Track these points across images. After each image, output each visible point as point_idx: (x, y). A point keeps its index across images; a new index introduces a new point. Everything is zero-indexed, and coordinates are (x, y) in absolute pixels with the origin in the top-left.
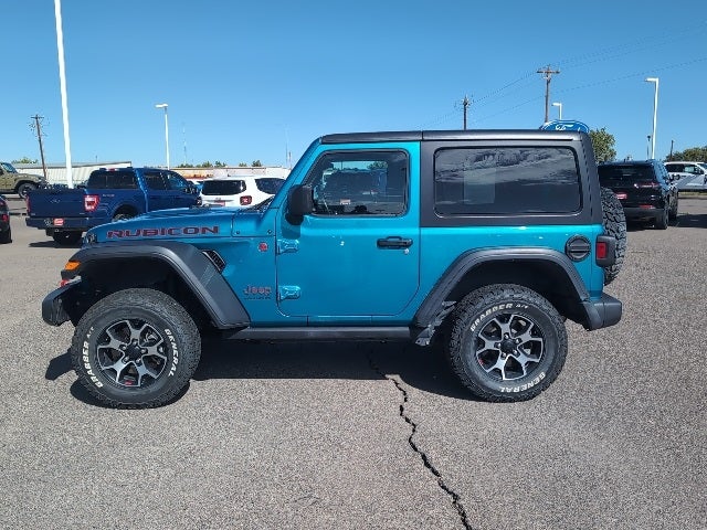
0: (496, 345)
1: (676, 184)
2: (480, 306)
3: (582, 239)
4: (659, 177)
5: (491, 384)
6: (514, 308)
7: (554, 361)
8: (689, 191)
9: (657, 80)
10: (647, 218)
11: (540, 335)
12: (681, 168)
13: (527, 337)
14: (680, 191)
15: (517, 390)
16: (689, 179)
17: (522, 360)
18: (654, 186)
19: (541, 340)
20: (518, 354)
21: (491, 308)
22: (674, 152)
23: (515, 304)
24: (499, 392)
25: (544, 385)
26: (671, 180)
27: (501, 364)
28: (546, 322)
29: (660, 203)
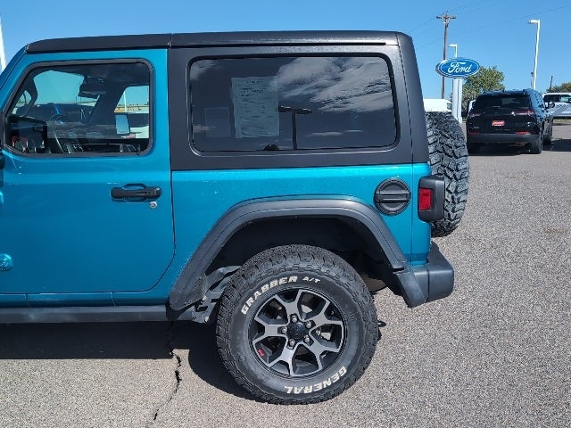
0: (280, 330)
1: (551, 112)
2: (253, 279)
3: (398, 184)
4: (535, 106)
5: (274, 382)
6: (300, 281)
7: (358, 351)
8: (564, 118)
9: (539, 22)
10: (523, 144)
11: (339, 316)
12: (557, 98)
13: (321, 319)
14: (555, 118)
15: (308, 390)
16: (564, 108)
17: (317, 349)
18: (529, 113)
19: (340, 323)
20: (311, 342)
21: (268, 282)
22: (553, 85)
23: (301, 277)
24: (284, 394)
25: (346, 382)
26: (547, 108)
27: (288, 355)
28: (345, 300)
29: (535, 130)
